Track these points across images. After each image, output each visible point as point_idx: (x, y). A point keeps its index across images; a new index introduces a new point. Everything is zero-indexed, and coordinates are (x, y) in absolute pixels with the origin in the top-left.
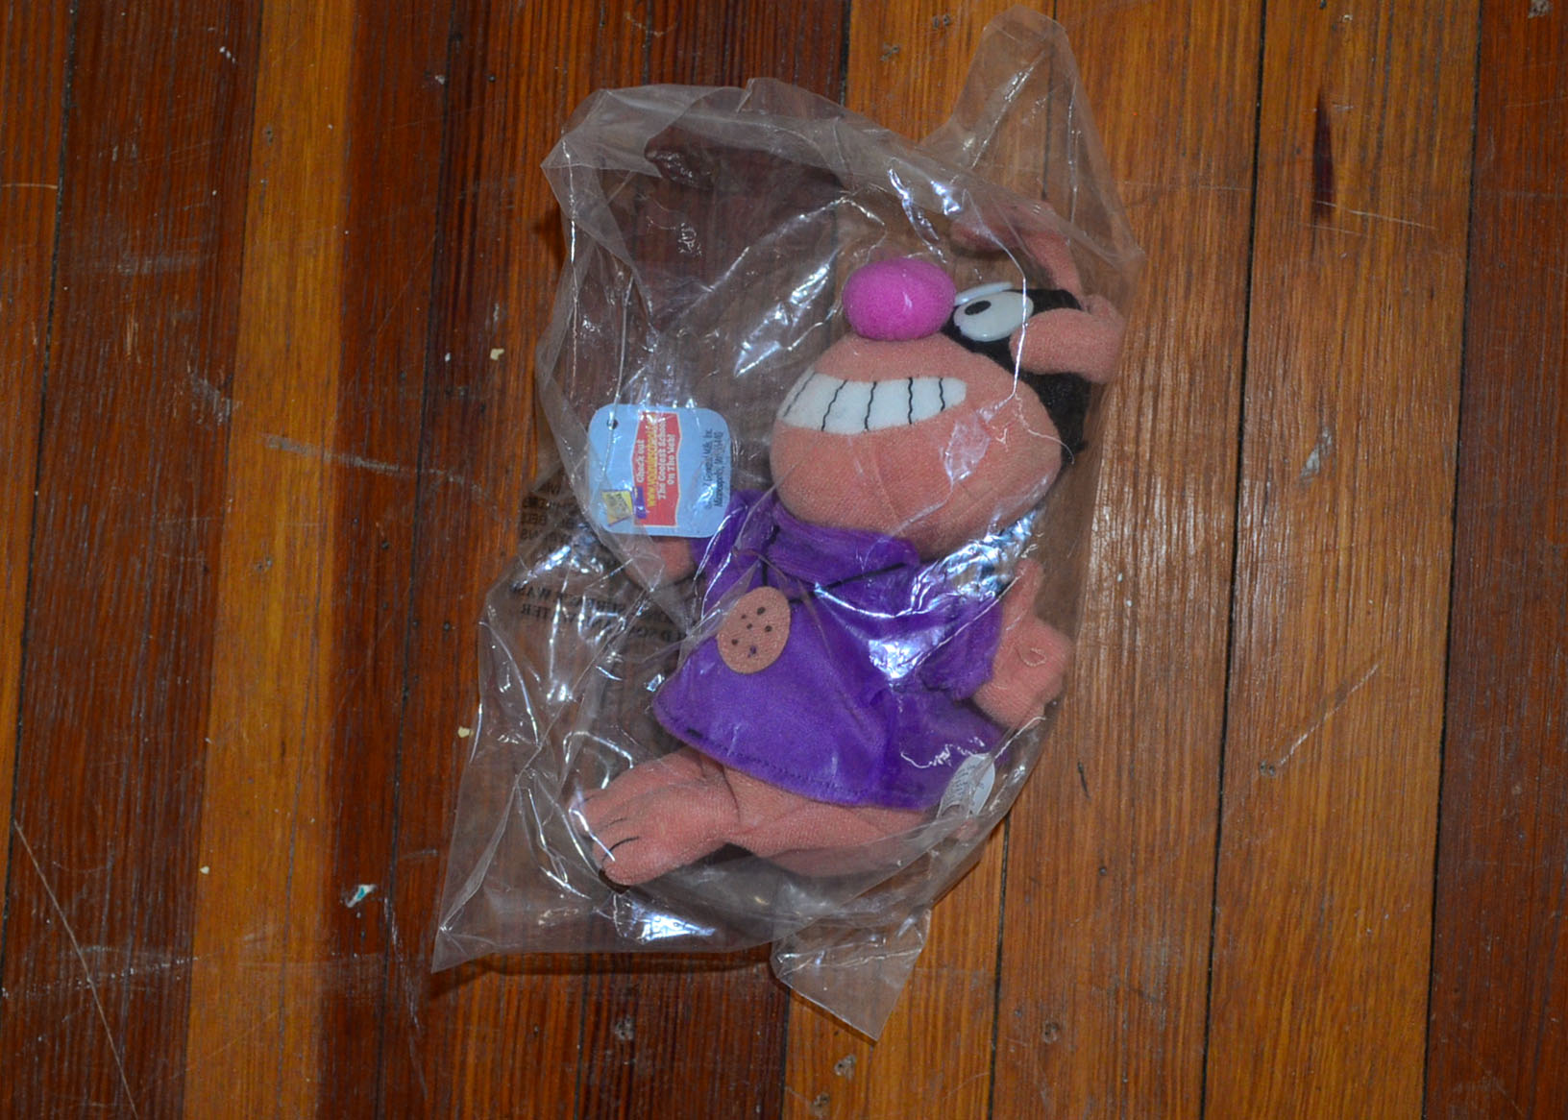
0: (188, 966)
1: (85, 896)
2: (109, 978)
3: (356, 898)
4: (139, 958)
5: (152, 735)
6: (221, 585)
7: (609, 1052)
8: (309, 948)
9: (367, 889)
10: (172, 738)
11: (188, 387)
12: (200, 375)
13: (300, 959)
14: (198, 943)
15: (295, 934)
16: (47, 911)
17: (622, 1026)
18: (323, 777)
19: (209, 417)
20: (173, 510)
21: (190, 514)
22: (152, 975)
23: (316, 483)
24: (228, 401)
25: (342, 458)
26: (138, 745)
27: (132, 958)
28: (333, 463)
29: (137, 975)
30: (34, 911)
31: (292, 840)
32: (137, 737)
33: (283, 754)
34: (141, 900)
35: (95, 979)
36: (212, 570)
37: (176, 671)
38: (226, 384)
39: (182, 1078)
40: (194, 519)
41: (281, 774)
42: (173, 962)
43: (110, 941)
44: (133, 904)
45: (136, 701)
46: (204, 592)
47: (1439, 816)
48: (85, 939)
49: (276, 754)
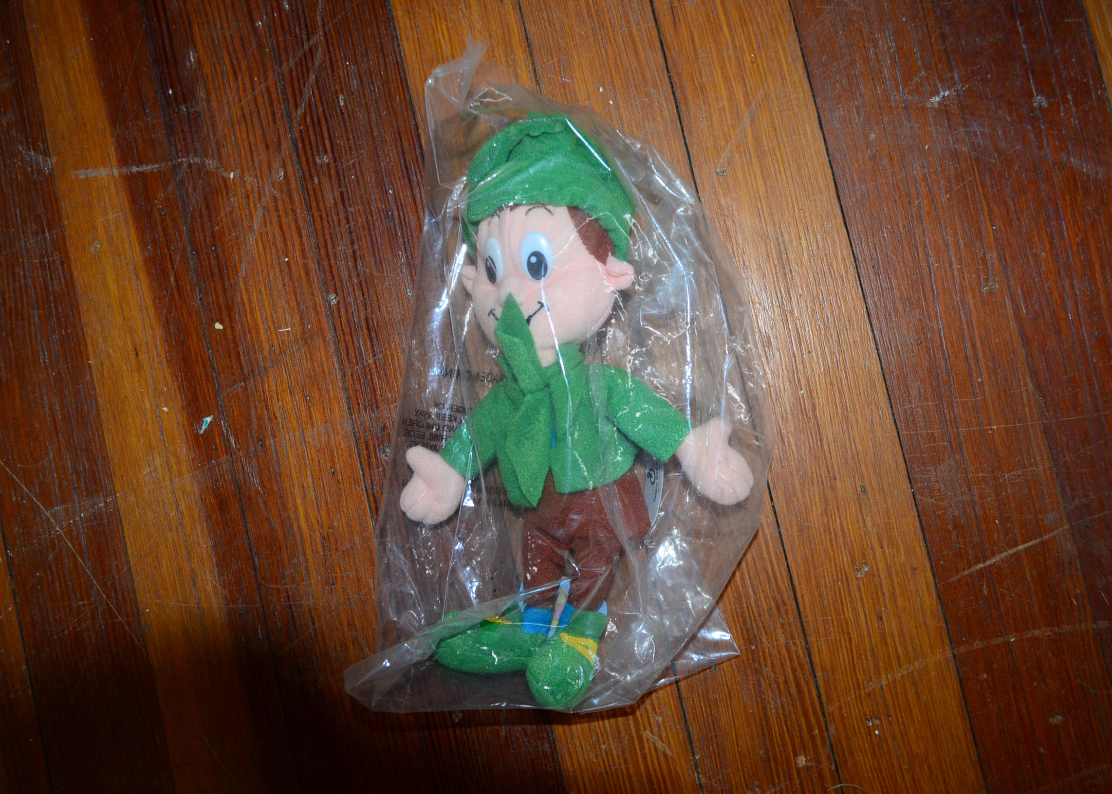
0: (115, 501)
1: (42, 479)
2: (70, 523)
3: (204, 427)
4: (84, 506)
5: (56, 370)
6: (73, 268)
7: (381, 469)
8: (184, 467)
9: (208, 419)
10: (68, 367)
11: (23, 160)
12: (29, 149)
13: (180, 475)
14: (118, 486)
15: (173, 461)
16: (22, 498)
17: (384, 451)
18: (164, 361)
19: (40, 172)
20: (32, 233)
21: (44, 233)
22: (94, 513)
23: (113, 189)
24: (49, 159)
25: (125, 170)
26: (49, 378)
27: (80, 507)
28: (120, 175)
29: (84, 517)
30: (14, 499)
31: (157, 405)
32: (48, 374)
33: (137, 355)
34: (76, 471)
35: (61, 527)
36: (65, 260)
37: (61, 327)
38: (44, 150)
39: (129, 569)
40: (47, 234)
41: (140, 368)
42: (105, 502)
43: (64, 501)
44: (72, 474)
45: (41, 354)
46: (65, 277)
47: (832, 168)
48: (49, 505)
49: (132, 356)
